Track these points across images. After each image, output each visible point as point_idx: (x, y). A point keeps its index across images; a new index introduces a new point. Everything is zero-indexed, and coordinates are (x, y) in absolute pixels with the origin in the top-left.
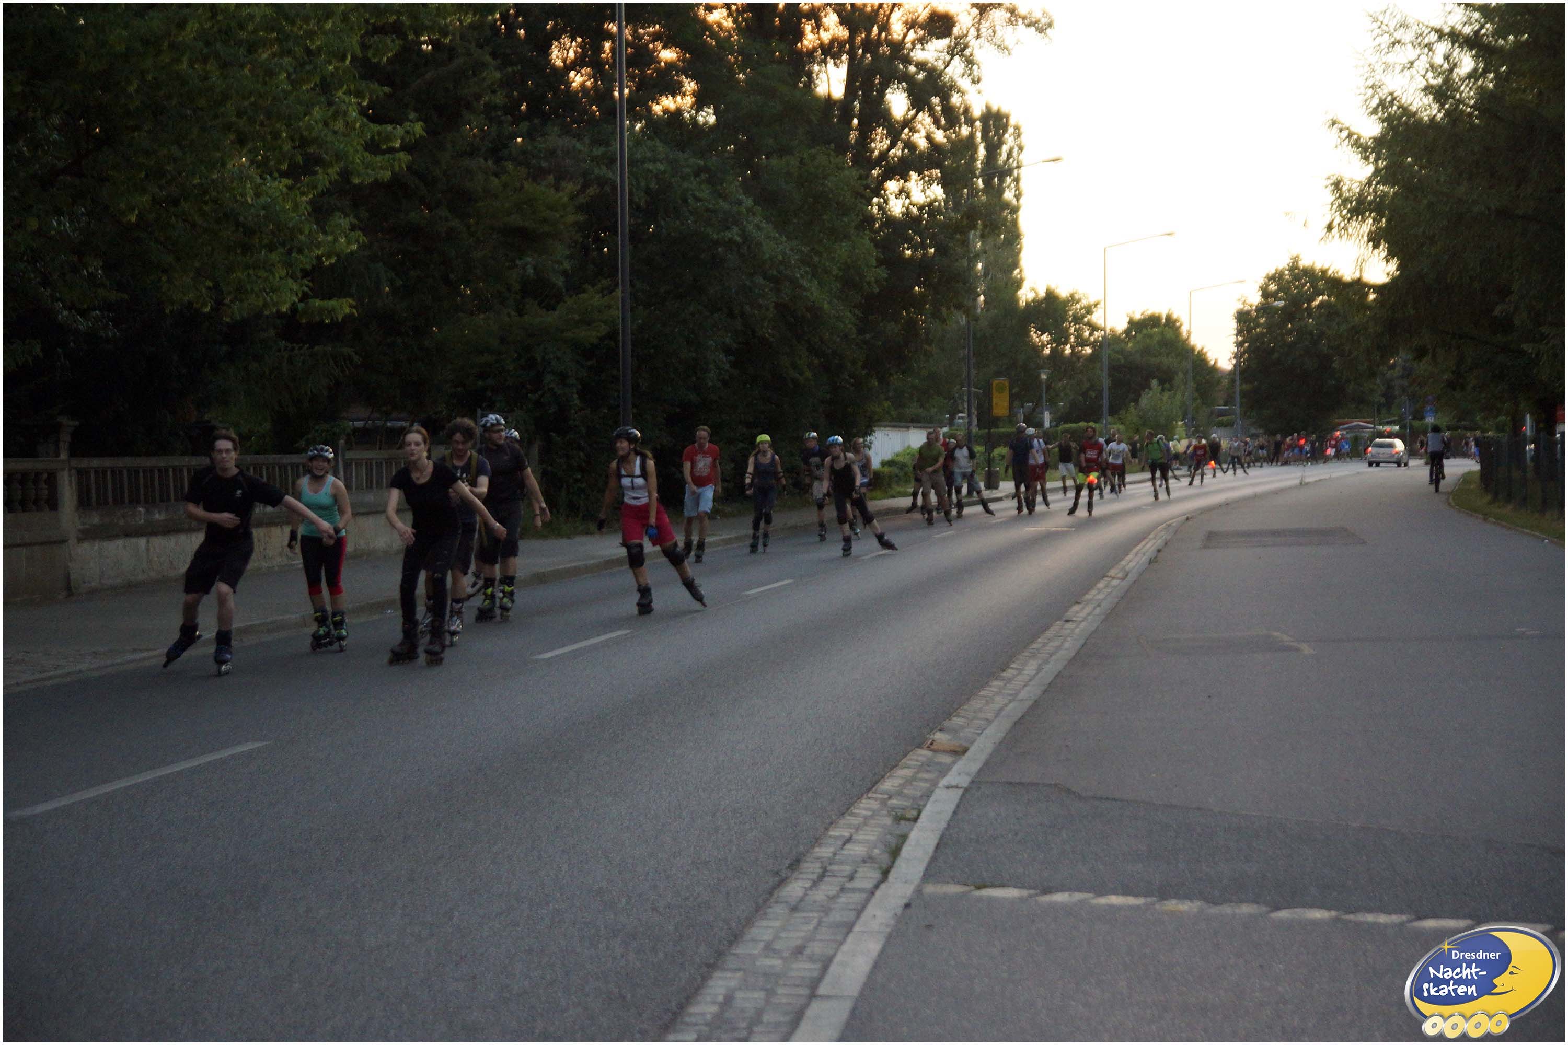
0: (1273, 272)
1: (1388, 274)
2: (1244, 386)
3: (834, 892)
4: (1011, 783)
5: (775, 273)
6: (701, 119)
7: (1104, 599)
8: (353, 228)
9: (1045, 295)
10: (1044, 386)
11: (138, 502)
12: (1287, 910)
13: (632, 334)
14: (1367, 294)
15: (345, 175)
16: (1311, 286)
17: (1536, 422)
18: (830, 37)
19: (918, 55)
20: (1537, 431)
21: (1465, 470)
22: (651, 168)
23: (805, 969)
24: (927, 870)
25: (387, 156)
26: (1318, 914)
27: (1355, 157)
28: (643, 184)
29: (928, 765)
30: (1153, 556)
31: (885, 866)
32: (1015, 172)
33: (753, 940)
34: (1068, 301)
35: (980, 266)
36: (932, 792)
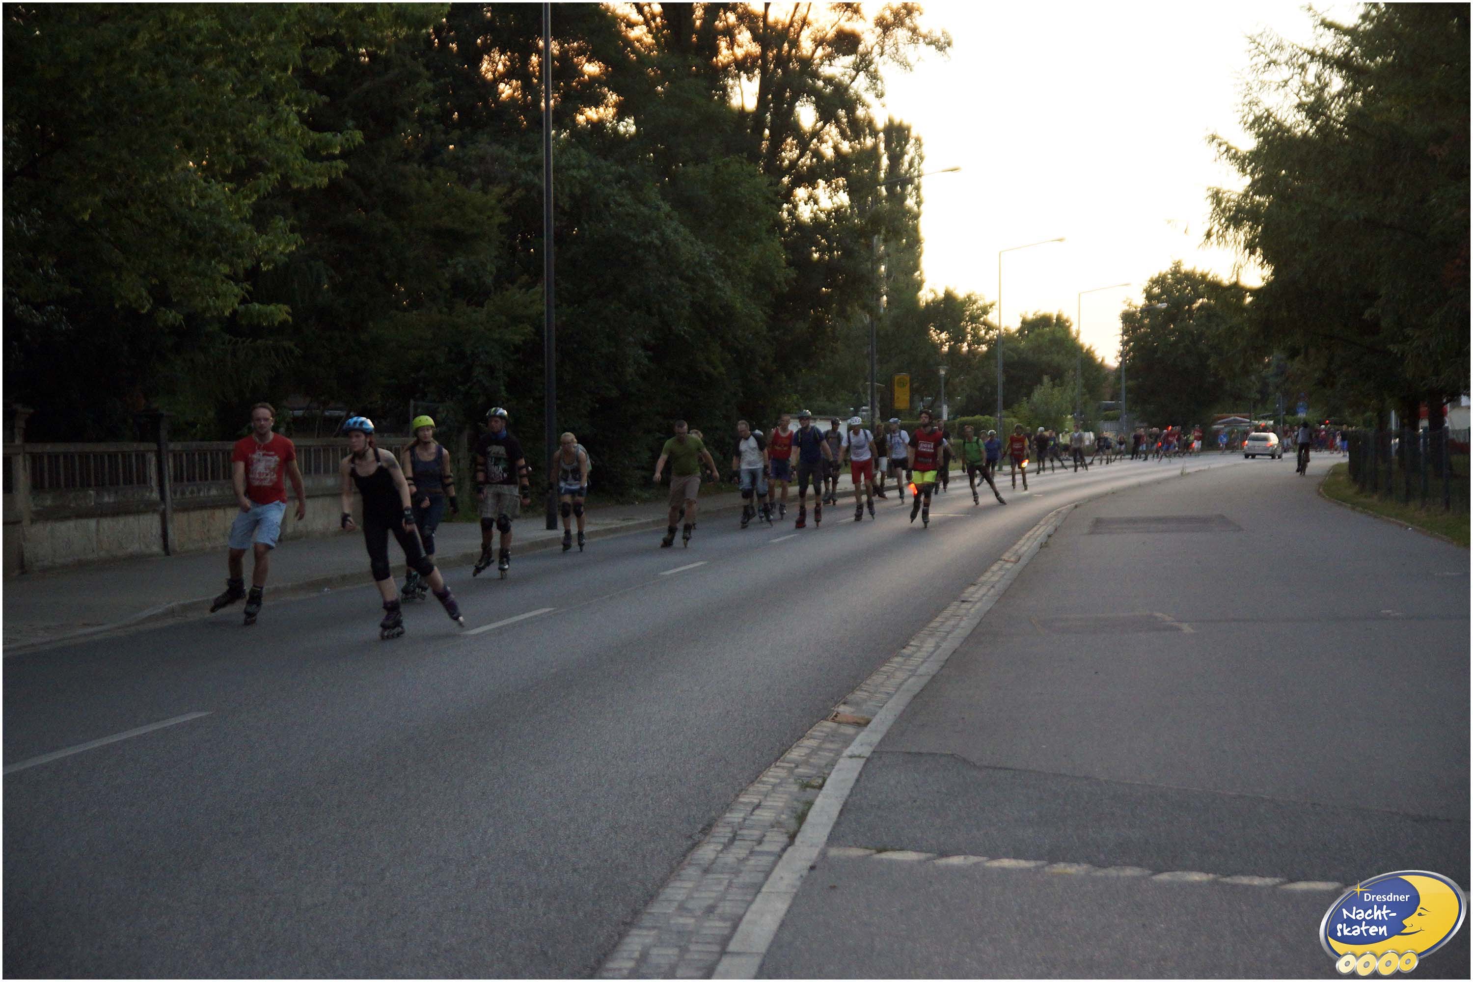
0: (1157, 276)
1: (1264, 279)
2: (1131, 383)
3: (744, 856)
4: (909, 753)
5: (691, 274)
6: (621, 129)
7: (998, 581)
8: (293, 230)
9: (943, 296)
10: (943, 381)
11: (89, 485)
12: (1169, 873)
13: (557, 330)
14: (1244, 297)
15: (285, 180)
16: (1192, 289)
17: (1401, 417)
18: (743, 53)
19: (826, 70)
20: (1402, 425)
21: (1336, 462)
22: (575, 174)
23: (716, 927)
24: (831, 834)
25: (326, 163)
26: (1196, 877)
27: (1233, 168)
28: (567, 190)
29: (833, 736)
30: (1045, 540)
31: (792, 830)
32: (916, 180)
33: (670, 901)
34: (966, 302)
35: (883, 268)
36: (836, 761)
